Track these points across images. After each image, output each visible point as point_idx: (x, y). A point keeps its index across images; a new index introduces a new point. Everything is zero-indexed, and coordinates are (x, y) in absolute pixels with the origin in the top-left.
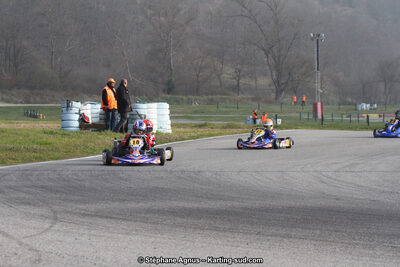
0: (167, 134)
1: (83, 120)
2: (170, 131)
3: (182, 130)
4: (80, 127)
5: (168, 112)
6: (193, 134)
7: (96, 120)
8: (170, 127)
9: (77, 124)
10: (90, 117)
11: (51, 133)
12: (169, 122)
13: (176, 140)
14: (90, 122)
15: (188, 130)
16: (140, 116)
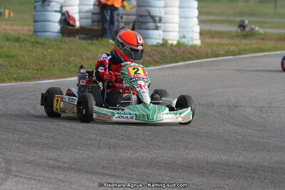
0: (194, 47)
1: (66, 21)
2: (198, 42)
3: (216, 41)
4: (62, 32)
5: (196, 13)
6: (232, 48)
7: (87, 23)
8: (197, 36)
9: (56, 27)
10: (76, 17)
11: (17, 40)
12: (197, 29)
13: (207, 56)
14: (78, 24)
15: (225, 41)
16: (153, 17)
